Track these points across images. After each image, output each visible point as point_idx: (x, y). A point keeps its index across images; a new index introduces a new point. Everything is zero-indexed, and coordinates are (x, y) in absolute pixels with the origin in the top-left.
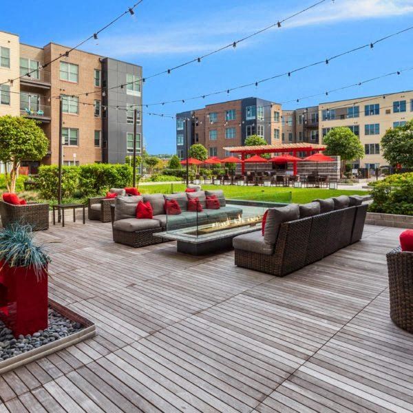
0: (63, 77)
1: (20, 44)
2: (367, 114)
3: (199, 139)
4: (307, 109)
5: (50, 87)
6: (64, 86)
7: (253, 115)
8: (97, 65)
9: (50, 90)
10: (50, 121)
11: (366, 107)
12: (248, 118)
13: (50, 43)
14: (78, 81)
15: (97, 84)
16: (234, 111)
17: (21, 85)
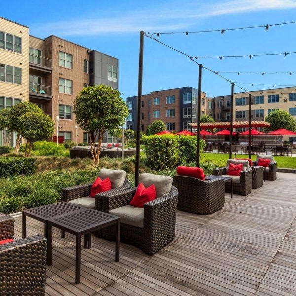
0: (61, 63)
1: (30, 36)
2: (269, 101)
3: (144, 117)
4: (223, 97)
5: (51, 71)
6: (62, 71)
7: (189, 100)
8: (86, 56)
9: (51, 73)
10: (51, 99)
11: (269, 97)
12: (185, 103)
13: (52, 36)
14: (72, 67)
15: (85, 71)
16: (174, 96)
17: (30, 68)
